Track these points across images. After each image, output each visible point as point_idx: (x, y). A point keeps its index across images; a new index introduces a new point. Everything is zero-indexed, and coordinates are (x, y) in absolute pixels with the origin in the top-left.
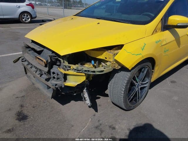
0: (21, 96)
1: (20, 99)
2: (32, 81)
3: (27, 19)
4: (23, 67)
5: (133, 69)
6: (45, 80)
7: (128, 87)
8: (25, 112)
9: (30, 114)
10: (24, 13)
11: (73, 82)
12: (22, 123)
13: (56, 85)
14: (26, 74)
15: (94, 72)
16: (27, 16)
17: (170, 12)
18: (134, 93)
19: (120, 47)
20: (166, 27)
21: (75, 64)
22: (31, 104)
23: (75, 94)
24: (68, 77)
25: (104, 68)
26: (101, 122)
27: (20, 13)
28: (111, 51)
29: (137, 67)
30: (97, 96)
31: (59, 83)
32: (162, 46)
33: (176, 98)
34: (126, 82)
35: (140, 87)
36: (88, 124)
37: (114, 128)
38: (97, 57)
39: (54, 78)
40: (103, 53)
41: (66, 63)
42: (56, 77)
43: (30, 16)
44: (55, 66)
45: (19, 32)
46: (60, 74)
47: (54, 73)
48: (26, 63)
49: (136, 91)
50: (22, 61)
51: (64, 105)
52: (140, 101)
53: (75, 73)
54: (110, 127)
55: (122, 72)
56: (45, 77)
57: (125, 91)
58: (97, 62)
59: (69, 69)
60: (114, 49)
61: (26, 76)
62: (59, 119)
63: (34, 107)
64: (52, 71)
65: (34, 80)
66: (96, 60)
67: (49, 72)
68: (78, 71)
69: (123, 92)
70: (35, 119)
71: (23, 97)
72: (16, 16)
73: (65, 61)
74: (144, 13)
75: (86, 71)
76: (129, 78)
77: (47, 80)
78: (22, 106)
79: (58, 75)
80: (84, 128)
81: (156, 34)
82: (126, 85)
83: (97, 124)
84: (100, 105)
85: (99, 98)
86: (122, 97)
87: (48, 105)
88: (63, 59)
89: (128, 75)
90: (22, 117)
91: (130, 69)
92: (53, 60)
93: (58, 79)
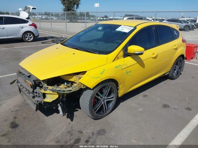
0: (16, 110)
1: (15, 112)
2: (24, 98)
3: (30, 38)
4: (18, 87)
5: (94, 88)
6: (33, 97)
7: (92, 101)
8: (17, 122)
9: (21, 123)
10: (26, 32)
11: (50, 98)
12: (14, 130)
13: (38, 101)
14: (20, 92)
15: (64, 91)
16: (30, 35)
17: (131, 43)
18: (100, 105)
19: (84, 73)
20: (126, 54)
21: (52, 86)
22: (22, 116)
23: (54, 108)
24: (47, 95)
25: (73, 88)
26: (73, 128)
27: (23, 33)
28: (78, 75)
29: (99, 86)
30: (77, 109)
31: (40, 99)
32: (122, 69)
33: (141, 109)
34: (90, 97)
35: (105, 101)
36: (63, 130)
37: (82, 133)
38: (69, 80)
39: (37, 96)
40: (72, 77)
41: (45, 85)
42: (38, 95)
43: (33, 35)
44: (38, 87)
45: (21, 52)
46: (40, 93)
47: (36, 93)
48: (19, 84)
49: (102, 104)
50: (17, 83)
51: (48, 117)
52: (108, 112)
53: (51, 92)
54: (79, 132)
55: (88, 90)
56: (31, 95)
57: (89, 104)
58: (70, 83)
59: (47, 89)
60: (81, 74)
61: (20, 95)
62: (42, 126)
63: (24, 118)
64: (35, 91)
65: (25, 98)
66: (68, 82)
67: (33, 92)
68: (53, 91)
69: (88, 105)
70: (24, 127)
71: (17, 111)
72: (20, 35)
73: (45, 84)
74: (117, 41)
75: (58, 91)
76: (92, 94)
77: (34, 97)
78: (15, 118)
79: (39, 94)
80: (58, 133)
81: (118, 60)
82: (90, 100)
83: (70, 129)
84: (76, 116)
85: (77, 110)
86: (88, 109)
87: (36, 116)
88: (43, 82)
89: (91, 92)
90: (14, 126)
91: (92, 88)
92: (37, 83)
93: (39, 97)
